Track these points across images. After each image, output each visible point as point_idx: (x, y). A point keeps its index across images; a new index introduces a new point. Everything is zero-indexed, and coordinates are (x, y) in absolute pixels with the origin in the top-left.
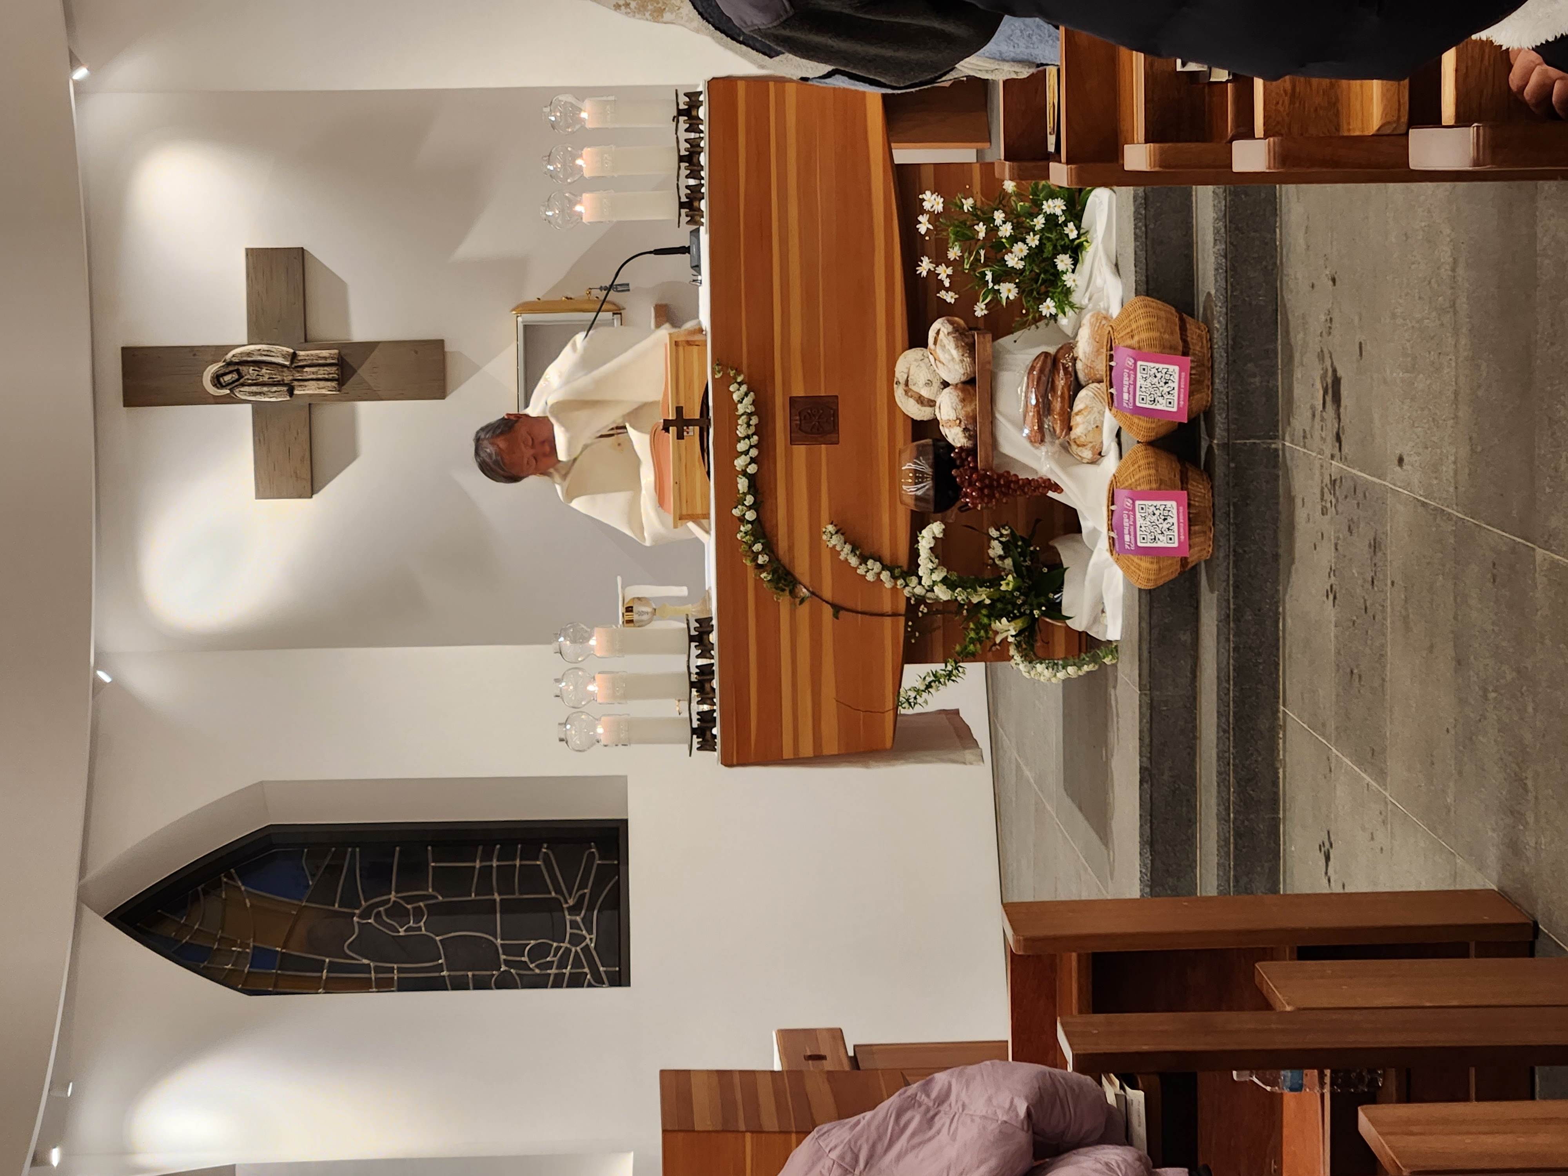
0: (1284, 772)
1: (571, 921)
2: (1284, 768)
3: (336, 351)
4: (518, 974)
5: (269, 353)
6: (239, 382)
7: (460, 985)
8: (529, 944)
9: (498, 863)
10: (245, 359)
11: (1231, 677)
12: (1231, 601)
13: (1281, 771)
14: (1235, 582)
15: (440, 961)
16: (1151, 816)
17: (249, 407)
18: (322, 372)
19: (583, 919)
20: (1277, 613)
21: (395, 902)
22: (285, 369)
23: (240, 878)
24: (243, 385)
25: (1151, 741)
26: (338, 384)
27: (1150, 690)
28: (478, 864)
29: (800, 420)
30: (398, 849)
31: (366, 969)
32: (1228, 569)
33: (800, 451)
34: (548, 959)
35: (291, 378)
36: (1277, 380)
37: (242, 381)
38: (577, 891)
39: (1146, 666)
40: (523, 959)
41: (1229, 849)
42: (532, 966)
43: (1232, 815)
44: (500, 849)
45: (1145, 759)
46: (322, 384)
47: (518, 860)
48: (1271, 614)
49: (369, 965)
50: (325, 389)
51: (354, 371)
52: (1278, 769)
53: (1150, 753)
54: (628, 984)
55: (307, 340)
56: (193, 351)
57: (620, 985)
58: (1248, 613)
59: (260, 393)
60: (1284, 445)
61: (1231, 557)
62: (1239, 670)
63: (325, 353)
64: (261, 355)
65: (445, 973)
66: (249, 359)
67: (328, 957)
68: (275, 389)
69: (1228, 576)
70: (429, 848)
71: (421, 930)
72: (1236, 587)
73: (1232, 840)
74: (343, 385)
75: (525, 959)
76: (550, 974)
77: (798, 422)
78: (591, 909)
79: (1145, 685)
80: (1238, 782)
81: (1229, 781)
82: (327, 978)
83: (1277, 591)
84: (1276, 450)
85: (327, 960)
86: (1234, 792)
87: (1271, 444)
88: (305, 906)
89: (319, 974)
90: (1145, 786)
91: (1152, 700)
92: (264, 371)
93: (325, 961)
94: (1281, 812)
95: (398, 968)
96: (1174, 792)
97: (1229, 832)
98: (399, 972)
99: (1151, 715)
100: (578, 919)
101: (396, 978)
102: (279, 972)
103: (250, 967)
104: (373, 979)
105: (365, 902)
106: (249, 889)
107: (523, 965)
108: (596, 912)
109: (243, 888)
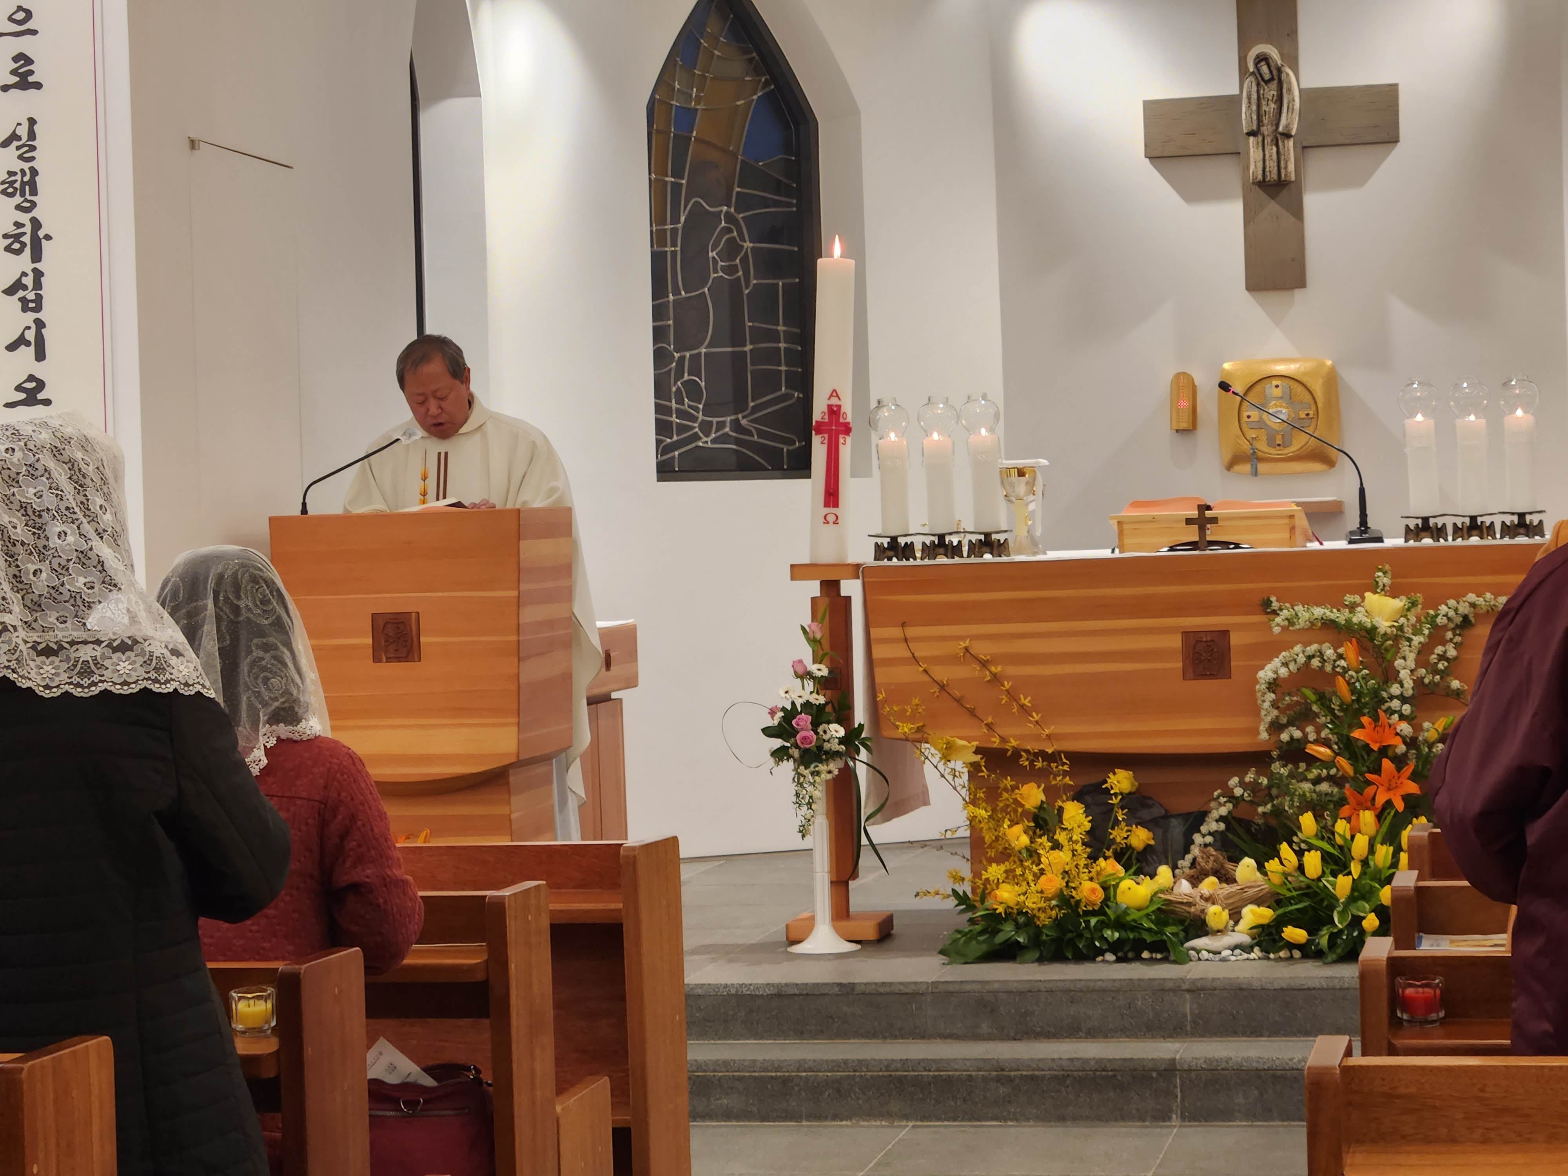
0: (847, 1126)
1: (724, 422)
2: (851, 1127)
3: (1293, 178)
4: (670, 370)
5: (1290, 110)
6: (1261, 81)
7: (658, 313)
8: (701, 380)
9: (782, 349)
10: (1285, 86)
11: (942, 1073)
12: (1019, 1073)
13: (849, 1123)
14: (1037, 1076)
15: (683, 293)
16: (807, 994)
17: (1237, 92)
18: (1271, 165)
19: (727, 434)
20: (1005, 1120)
21: (742, 246)
22: (1274, 127)
23: (767, 94)
24: (1258, 85)
25: (881, 994)
26: (1260, 182)
27: (932, 993)
28: (781, 328)
29: (1206, 642)
30: (796, 249)
31: (675, 220)
32: (1050, 1070)
33: (1176, 642)
34: (686, 400)
35: (1266, 133)
36: (1241, 1120)
37: (1262, 83)
38: (756, 428)
39: (957, 988)
40: (686, 375)
41: (771, 1071)
42: (679, 383)
43: (804, 1074)
44: (795, 350)
45: (863, 987)
46: (1260, 165)
47: (785, 368)
48: (1005, 1113)
49: (679, 222)
50: (1255, 169)
51: (1273, 197)
52: (851, 1120)
53: (870, 994)
54: (660, 479)
55: (1304, 148)
56: (1292, 34)
57: (659, 471)
58: (1005, 1090)
59: (1250, 102)
60: (1175, 1126)
61: (1062, 1073)
62: (949, 1081)
63: (1291, 167)
64: (1289, 103)
65: (671, 297)
66: (1284, 91)
67: (688, 181)
68: (1255, 117)
69: (1043, 1070)
70: (797, 280)
71: (714, 273)
72: (1033, 1078)
73: (778, 1074)
74: (1259, 186)
75: (686, 377)
76: (671, 402)
77: (1204, 639)
78: (738, 442)
79: (936, 988)
80: (837, 1080)
81: (838, 1071)
82: (666, 182)
83: (1028, 1119)
84: (1170, 1119)
85: (683, 181)
86: (827, 1076)
87: (1176, 1114)
88: (737, 158)
89: (670, 173)
90: (837, 989)
91: (922, 994)
92: (1273, 106)
93: (683, 179)
94: (808, 1123)
95: (676, 251)
96: (831, 1017)
97: (788, 1072)
98: (672, 252)
99: (907, 994)
100: (727, 429)
101: (666, 249)
102: (672, 135)
103: (677, 106)
104: (666, 227)
105: (742, 218)
106: (754, 102)
107: (679, 374)
108: (734, 447)
109: (755, 97)
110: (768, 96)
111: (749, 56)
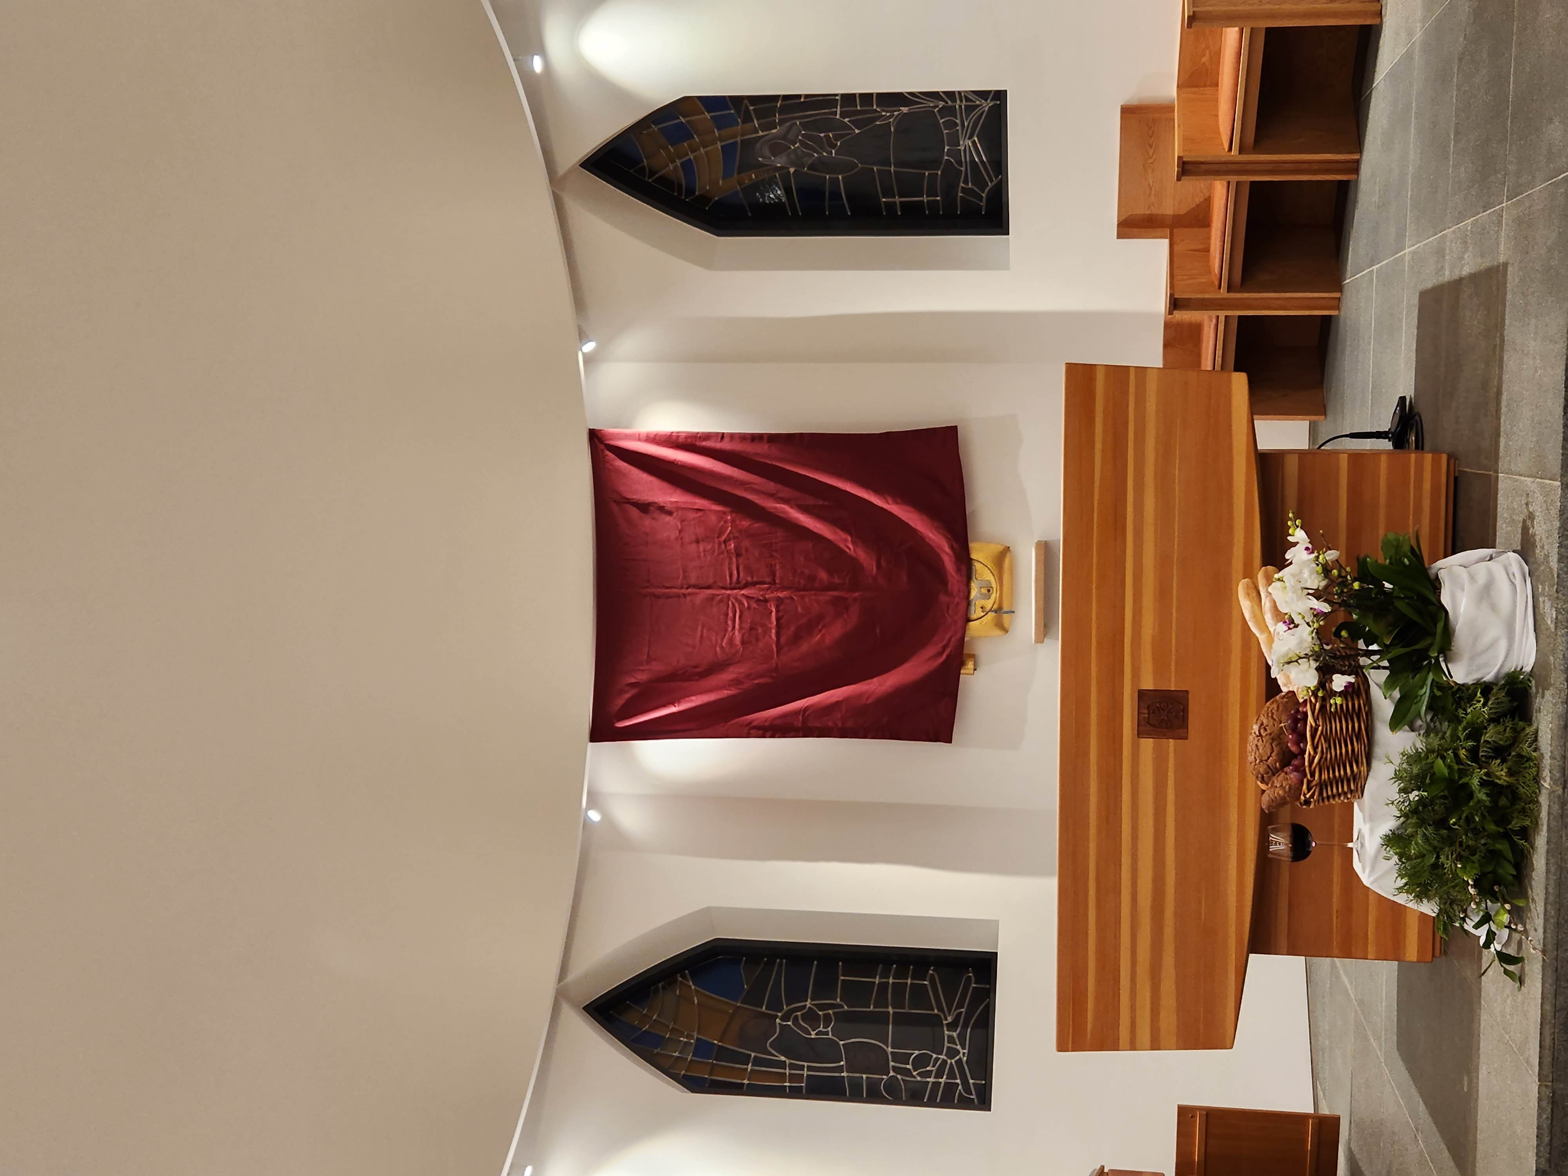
1: (949, 1036)
4: (903, 1080)
8: (913, 1054)
9: (894, 981)
15: (842, 1063)
19: (958, 1035)
21: (809, 1007)
28: (877, 980)
30: (815, 962)
31: (783, 1065)
34: (928, 1068)
38: (955, 1011)
42: (915, 1073)
44: (896, 968)
47: (909, 979)
49: (785, 1061)
54: (990, 1111)
57: (983, 1108)
65: (845, 1074)
67: (753, 1051)
70: (840, 963)
71: (828, 1035)
75: (909, 1067)
76: (929, 1082)
78: (965, 1027)
82: (751, 1070)
85: (753, 1055)
88: (739, 1006)
89: (745, 1067)
93: (751, 1055)
95: (808, 1066)
98: (808, 1070)
100: (955, 1034)
101: (805, 1075)
102: (714, 1062)
103: (692, 1056)
104: (787, 1074)
105: (786, 1007)
106: (697, 988)
107: (907, 1072)
108: (969, 1030)
109: (693, 987)
110: (694, 976)
111: (661, 990)
